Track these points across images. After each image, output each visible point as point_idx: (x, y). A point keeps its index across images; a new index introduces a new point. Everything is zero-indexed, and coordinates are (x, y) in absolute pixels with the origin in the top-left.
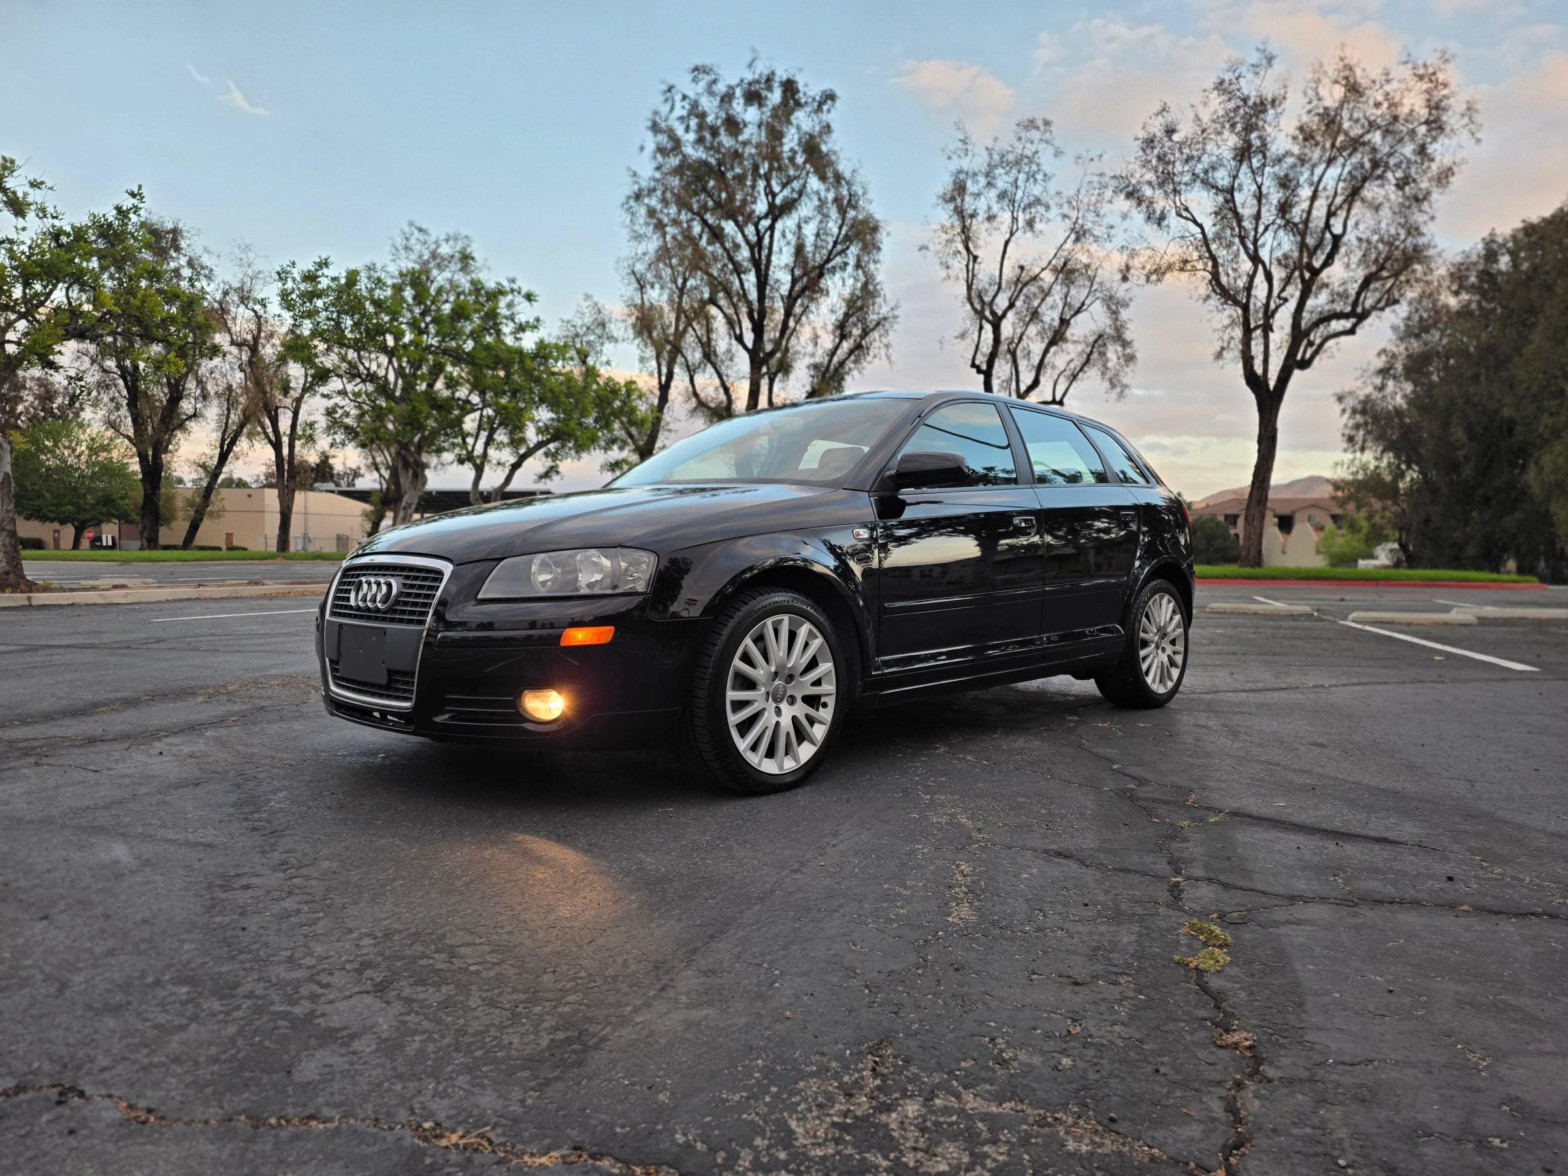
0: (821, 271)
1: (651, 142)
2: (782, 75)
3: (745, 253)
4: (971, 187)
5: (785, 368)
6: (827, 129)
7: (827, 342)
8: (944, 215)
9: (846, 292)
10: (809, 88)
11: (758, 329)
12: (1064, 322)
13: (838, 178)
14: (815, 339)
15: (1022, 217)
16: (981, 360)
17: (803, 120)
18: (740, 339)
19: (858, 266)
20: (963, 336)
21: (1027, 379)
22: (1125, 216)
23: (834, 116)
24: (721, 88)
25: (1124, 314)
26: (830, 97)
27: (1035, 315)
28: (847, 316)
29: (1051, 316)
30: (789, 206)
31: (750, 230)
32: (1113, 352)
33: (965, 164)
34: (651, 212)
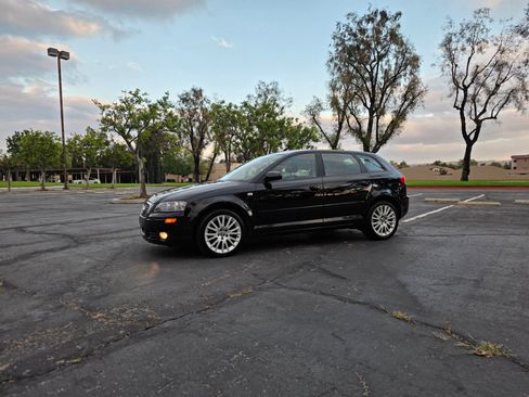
0: (395, 78)
1: (333, 42)
2: (380, 10)
3: (367, 75)
4: (454, 39)
5: (383, 113)
6: (399, 26)
7: (399, 102)
8: (442, 51)
9: (407, 84)
10: (391, 12)
11: (372, 101)
12: (498, 86)
13: (402, 43)
14: (395, 102)
15: (476, 48)
16: (459, 104)
17: (389, 24)
18: (365, 105)
19: (411, 73)
20: (450, 96)
21: (480, 109)
22: (520, 42)
23: (400, 21)
24: (357, 20)
25: (526, 80)
26: (399, 14)
27: (483, 85)
28: (407, 92)
29: (491, 84)
30: (384, 56)
31: (368, 67)
32: (520, 95)
33: (451, 31)
34: (336, 65)
